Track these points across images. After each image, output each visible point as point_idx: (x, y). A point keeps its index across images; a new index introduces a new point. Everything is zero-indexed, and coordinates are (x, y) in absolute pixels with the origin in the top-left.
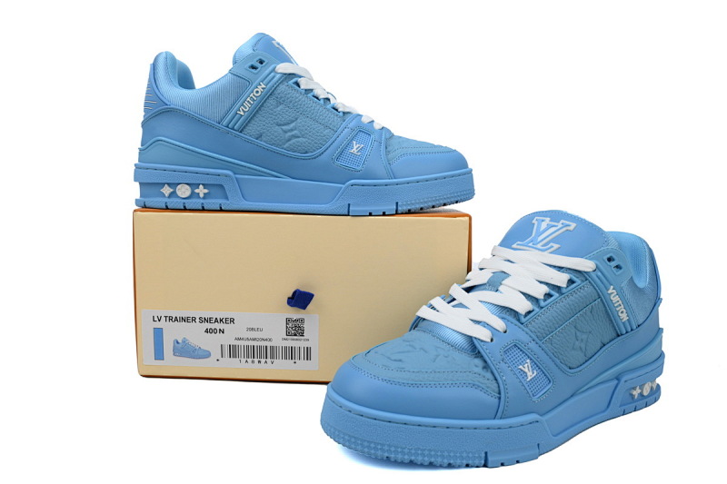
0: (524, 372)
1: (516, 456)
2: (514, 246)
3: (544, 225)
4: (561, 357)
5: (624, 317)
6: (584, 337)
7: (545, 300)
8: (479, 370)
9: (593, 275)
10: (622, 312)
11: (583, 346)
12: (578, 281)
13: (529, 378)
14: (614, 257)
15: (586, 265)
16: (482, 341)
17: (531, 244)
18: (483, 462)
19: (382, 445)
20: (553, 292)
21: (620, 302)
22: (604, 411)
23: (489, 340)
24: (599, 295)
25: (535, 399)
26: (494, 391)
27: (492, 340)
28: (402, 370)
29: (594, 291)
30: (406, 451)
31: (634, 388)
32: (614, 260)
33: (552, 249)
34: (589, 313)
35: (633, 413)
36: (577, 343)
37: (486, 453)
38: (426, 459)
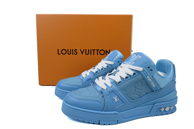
0: (114, 99)
1: (109, 123)
2: (125, 63)
3: (133, 57)
4: (129, 96)
5: (154, 86)
6: (139, 90)
7: (125, 79)
8: (101, 97)
9: (142, 72)
10: (153, 84)
11: (138, 93)
12: (137, 74)
13: (116, 101)
14: (150, 67)
15: (140, 69)
16: (103, 89)
17: (128, 62)
18: (98, 123)
19: (70, 114)
20: (128, 77)
21: (152, 81)
22: (148, 114)
23: (106, 89)
24: (144, 78)
25: (117, 107)
26: (103, 104)
27: (107, 89)
28: (80, 95)
29: (142, 77)
30: (76, 117)
31: (161, 108)
32: (150, 68)
33: (132, 64)
34: (140, 83)
35: (156, 116)
36: (136, 92)
37: (99, 121)
38: (82, 120)
